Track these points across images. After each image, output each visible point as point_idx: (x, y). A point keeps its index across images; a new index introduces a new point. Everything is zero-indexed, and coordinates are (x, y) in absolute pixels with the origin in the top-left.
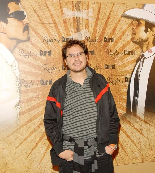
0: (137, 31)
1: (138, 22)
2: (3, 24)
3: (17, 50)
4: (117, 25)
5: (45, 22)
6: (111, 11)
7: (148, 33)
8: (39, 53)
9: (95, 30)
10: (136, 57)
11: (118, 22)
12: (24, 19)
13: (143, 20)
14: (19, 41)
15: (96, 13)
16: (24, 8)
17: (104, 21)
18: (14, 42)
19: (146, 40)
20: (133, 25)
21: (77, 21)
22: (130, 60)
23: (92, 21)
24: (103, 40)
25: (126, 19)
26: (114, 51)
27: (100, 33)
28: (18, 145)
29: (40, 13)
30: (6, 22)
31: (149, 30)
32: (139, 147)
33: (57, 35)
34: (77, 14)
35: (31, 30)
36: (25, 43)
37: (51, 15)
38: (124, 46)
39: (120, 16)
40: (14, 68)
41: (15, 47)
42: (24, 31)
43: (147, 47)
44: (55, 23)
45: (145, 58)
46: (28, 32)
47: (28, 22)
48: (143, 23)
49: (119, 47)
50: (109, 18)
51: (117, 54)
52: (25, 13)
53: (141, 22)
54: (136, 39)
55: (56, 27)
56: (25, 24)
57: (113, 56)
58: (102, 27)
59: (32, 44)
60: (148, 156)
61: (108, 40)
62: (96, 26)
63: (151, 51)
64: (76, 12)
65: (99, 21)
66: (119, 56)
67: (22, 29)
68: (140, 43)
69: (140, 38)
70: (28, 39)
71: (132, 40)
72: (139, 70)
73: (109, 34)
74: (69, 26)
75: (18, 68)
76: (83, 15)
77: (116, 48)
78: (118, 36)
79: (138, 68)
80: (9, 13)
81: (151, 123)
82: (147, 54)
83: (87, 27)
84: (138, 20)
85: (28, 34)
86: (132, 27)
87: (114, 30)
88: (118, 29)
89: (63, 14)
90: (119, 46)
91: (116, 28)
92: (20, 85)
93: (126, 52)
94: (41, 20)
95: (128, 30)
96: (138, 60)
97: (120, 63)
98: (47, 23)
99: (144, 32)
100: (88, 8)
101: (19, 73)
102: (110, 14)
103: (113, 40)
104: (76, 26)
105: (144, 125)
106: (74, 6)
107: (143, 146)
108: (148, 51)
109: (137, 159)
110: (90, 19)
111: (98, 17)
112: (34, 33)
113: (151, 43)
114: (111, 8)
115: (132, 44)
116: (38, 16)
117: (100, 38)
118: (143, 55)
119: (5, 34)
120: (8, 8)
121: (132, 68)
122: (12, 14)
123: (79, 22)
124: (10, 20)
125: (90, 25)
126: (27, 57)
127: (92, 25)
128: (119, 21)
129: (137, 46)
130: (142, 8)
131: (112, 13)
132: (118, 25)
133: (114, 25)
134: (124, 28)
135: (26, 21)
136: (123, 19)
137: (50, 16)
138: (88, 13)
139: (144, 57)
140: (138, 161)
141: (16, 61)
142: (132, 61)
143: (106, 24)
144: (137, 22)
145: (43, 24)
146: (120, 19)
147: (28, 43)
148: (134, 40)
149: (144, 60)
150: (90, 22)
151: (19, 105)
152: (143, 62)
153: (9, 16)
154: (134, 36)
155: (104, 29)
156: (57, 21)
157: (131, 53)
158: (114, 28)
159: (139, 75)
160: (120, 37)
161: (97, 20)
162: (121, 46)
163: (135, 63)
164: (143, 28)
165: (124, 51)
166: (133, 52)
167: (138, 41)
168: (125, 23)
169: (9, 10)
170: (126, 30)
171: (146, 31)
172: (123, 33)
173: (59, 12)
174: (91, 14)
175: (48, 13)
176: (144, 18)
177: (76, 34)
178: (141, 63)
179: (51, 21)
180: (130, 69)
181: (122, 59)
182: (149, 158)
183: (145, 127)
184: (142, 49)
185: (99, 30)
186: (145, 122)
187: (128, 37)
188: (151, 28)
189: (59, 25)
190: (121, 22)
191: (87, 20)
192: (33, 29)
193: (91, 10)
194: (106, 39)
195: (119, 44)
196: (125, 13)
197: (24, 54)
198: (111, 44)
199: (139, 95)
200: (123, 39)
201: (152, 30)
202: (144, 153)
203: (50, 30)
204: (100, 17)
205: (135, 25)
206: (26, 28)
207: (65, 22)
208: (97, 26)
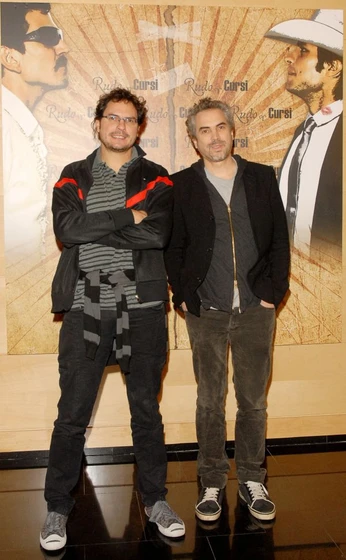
0: (298, 68)
1: (303, 48)
2: (15, 53)
3: (42, 106)
4: (253, 55)
5: (101, 49)
6: (241, 26)
7: (324, 71)
8: (86, 112)
9: (205, 65)
10: (294, 122)
11: (257, 50)
12: (57, 43)
13: (312, 44)
14: (47, 88)
15: (208, 31)
16: (57, 21)
17: (226, 47)
18: (37, 91)
19: (319, 88)
20: (291, 56)
21: (167, 46)
22: (280, 130)
23: (200, 46)
24: (223, 87)
25: (274, 42)
26: (246, 110)
27: (215, 73)
28: (42, 293)
29: (90, 31)
30: (22, 50)
31: (325, 65)
32: (295, 312)
33: (124, 76)
34: (166, 32)
35: (70, 66)
36: (57, 92)
37: (113, 35)
38: (268, 100)
39: (261, 37)
40: (36, 141)
41: (39, 99)
42: (56, 69)
43: (321, 103)
44: (121, 51)
45: (315, 125)
46: (66, 70)
47: (66, 50)
48: (314, 50)
49: (258, 102)
50: (236, 40)
51: (252, 115)
52: (60, 32)
53: (309, 47)
54: (297, 85)
55: (124, 60)
56: (58, 53)
57: (244, 120)
58: (221, 59)
59: (73, 94)
60: (315, 331)
61: (233, 87)
62: (208, 57)
63: (329, 112)
64: (165, 29)
65: (215, 48)
66: (256, 121)
67: (52, 64)
68: (305, 94)
69: (305, 84)
70: (66, 85)
71: (288, 86)
72: (302, 151)
73: (236, 75)
74: (150, 58)
75: (44, 142)
76: (179, 34)
77: (250, 103)
78: (257, 78)
79: (300, 146)
80: (29, 32)
81: (323, 264)
82: (319, 118)
83: (188, 59)
84: (302, 45)
85: (65, 74)
86: (287, 59)
87: (247, 65)
88: (255, 64)
89: (137, 32)
90: (258, 98)
91: (252, 61)
92: (47, 175)
93: (272, 113)
94: (92, 46)
95: (278, 66)
96: (300, 129)
97: (260, 136)
98: (105, 51)
99: (314, 70)
100: (191, 20)
101: (45, 152)
102: (239, 31)
103: (244, 87)
104: (164, 58)
105: (308, 267)
106: (162, 16)
107: (303, 310)
108: (323, 111)
109: (290, 336)
110: (196, 43)
111: (212, 38)
112: (78, 72)
113: (330, 92)
114: (241, 20)
115: (286, 95)
116: (85, 37)
117: (216, 82)
118: (310, 120)
119: (19, 73)
120: (26, 22)
121: (286, 147)
122: (33, 33)
123: (170, 48)
124: (29, 46)
125: (195, 54)
126: (63, 120)
127: (198, 56)
128: (259, 46)
129: (298, 100)
130: (312, 18)
131: (243, 30)
132: (257, 56)
133: (249, 55)
134: (270, 61)
135: (60, 47)
136: (268, 41)
137: (110, 36)
138: (191, 30)
139: (313, 123)
140: (291, 341)
141: (39, 128)
142: (285, 131)
143: (230, 52)
144: (299, 49)
145: (96, 53)
146: (261, 42)
147: (65, 93)
148: (293, 87)
149: (312, 129)
150: (195, 48)
151: (43, 216)
152: (310, 134)
153: (27, 38)
154: (292, 78)
155: (226, 62)
156: (126, 48)
157: (283, 115)
158: (247, 62)
159: (300, 160)
160: (261, 81)
161: (211, 44)
162: (262, 99)
163: (292, 136)
164: (312, 61)
165: (267, 109)
166: (288, 113)
167: (300, 89)
168: (272, 51)
169: (28, 26)
170: (274, 65)
171: (319, 68)
172: (268, 73)
173: (129, 28)
174: (197, 32)
175: (108, 31)
176: (316, 41)
177: (165, 74)
178: (306, 136)
179: (112, 47)
180: (280, 148)
181: (263, 126)
182: (316, 337)
183: (311, 272)
184: (309, 107)
185: (215, 64)
186: (312, 261)
187: (278, 80)
188: (330, 62)
189: (128, 56)
190: (263, 49)
191: (189, 45)
192: (76, 65)
193: (197, 24)
194: (228, 85)
195: (257, 95)
196: (272, 29)
197: (56, 113)
198: (240, 94)
199: (300, 203)
200: (266, 84)
201: (333, 66)
202: (305, 325)
203: (111, 66)
204: (218, 38)
205: (296, 55)
206: (61, 61)
207: (141, 48)
208: (210, 57)
